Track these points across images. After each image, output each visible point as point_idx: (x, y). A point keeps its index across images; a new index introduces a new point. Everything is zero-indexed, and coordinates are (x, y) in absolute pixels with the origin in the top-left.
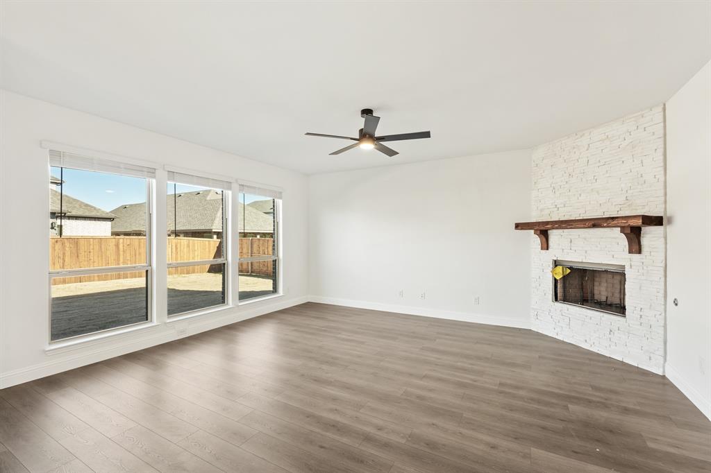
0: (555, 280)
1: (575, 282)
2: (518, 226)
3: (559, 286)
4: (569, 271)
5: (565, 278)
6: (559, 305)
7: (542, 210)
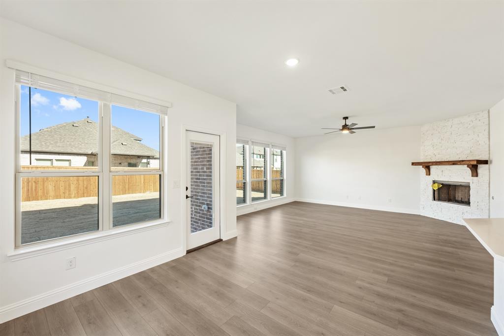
0: (434, 190)
1: (445, 191)
2: (413, 164)
3: (436, 193)
4: (441, 186)
5: (439, 189)
6: (436, 202)
7: (427, 156)
